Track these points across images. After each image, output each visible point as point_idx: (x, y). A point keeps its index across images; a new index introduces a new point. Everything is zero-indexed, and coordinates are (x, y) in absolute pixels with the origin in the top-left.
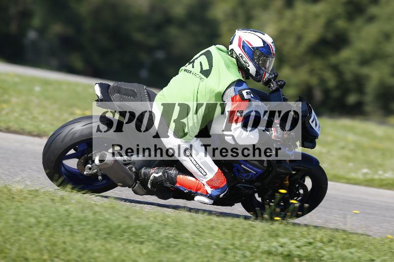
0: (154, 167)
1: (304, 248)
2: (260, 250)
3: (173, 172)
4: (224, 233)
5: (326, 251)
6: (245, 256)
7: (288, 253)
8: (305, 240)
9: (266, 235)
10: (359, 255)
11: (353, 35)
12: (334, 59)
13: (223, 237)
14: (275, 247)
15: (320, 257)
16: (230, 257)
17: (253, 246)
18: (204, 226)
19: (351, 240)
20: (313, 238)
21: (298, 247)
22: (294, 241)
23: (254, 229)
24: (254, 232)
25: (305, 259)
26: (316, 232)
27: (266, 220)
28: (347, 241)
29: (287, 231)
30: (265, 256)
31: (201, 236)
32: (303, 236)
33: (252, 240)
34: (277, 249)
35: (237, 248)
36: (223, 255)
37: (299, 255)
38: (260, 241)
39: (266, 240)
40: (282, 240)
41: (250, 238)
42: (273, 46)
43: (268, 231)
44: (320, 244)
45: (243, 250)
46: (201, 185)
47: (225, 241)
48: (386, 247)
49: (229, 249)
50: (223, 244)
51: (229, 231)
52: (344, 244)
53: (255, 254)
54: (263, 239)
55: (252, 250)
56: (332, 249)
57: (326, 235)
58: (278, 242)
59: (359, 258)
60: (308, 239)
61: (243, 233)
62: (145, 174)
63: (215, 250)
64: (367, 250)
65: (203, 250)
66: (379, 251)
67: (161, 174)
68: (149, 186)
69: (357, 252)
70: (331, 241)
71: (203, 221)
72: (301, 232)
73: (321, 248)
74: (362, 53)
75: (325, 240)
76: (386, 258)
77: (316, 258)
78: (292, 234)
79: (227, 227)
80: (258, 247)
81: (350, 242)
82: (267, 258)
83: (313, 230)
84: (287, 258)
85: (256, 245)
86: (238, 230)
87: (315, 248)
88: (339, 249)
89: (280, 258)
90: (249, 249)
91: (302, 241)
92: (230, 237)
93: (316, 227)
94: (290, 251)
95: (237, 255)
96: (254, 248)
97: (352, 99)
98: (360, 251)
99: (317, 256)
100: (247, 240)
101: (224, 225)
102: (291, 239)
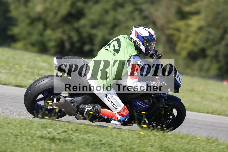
0: (88, 104)
1: (62, 134)
2: (36, 136)
3: (98, 107)
4: (16, 126)
5: (75, 136)
6: (28, 140)
7: (53, 137)
8: (62, 130)
9: (40, 127)
10: (93, 138)
11: (87, 11)
12: (76, 25)
13: (15, 128)
14: (45, 134)
15: (71, 139)
16: (19, 140)
17: (33, 134)
18: (4, 122)
19: (89, 129)
20: (67, 129)
21: (59, 134)
22: (56, 130)
23: (33, 124)
24: (33, 125)
25: (62, 140)
26: (69, 125)
27: (40, 118)
28: (86, 130)
29: (52, 124)
30: (39, 139)
31: (2, 128)
32: (61, 127)
33: (32, 130)
34: (46, 135)
35: (23, 135)
36: (15, 139)
37: (59, 138)
38: (37, 130)
39: (40, 130)
40: (49, 130)
41: (30, 129)
42: (154, 35)
43: (41, 124)
44: (71, 132)
45: (27, 136)
46: (114, 114)
47: (16, 131)
48: (108, 133)
49: (19, 135)
50: (15, 132)
51: (18, 125)
52: (85, 131)
53: (33, 138)
54: (38, 129)
55: (32, 136)
56: (78, 134)
57: (74, 126)
58: (47, 131)
59: (94, 139)
60: (64, 129)
61: (27, 126)
62: (82, 108)
63: (10, 136)
64: (98, 135)
65: (3, 136)
66: (105, 135)
67: (91, 108)
68: (85, 115)
69: (92, 136)
70: (77, 130)
71: (3, 119)
72: (60, 125)
73: (72, 134)
74: (92, 21)
75: (74, 129)
76: (109, 139)
77: (69, 140)
78: (55, 126)
79: (17, 123)
80: (35, 134)
81: (88, 130)
82: (41, 140)
83: (67, 124)
84: (52, 140)
85: (34, 133)
86: (24, 124)
87: (68, 134)
88: (82, 134)
89: (48, 140)
90: (30, 135)
91: (61, 130)
92: (19, 129)
93: (68, 122)
94: (54, 136)
95: (23, 139)
96: (33, 135)
97: (87, 48)
98: (94, 135)
99: (69, 139)
100: (29, 130)
101: (16, 122)
102: (54, 129)
